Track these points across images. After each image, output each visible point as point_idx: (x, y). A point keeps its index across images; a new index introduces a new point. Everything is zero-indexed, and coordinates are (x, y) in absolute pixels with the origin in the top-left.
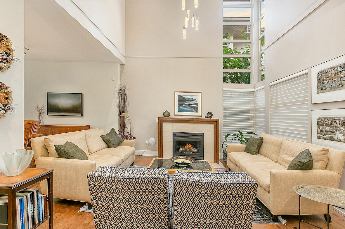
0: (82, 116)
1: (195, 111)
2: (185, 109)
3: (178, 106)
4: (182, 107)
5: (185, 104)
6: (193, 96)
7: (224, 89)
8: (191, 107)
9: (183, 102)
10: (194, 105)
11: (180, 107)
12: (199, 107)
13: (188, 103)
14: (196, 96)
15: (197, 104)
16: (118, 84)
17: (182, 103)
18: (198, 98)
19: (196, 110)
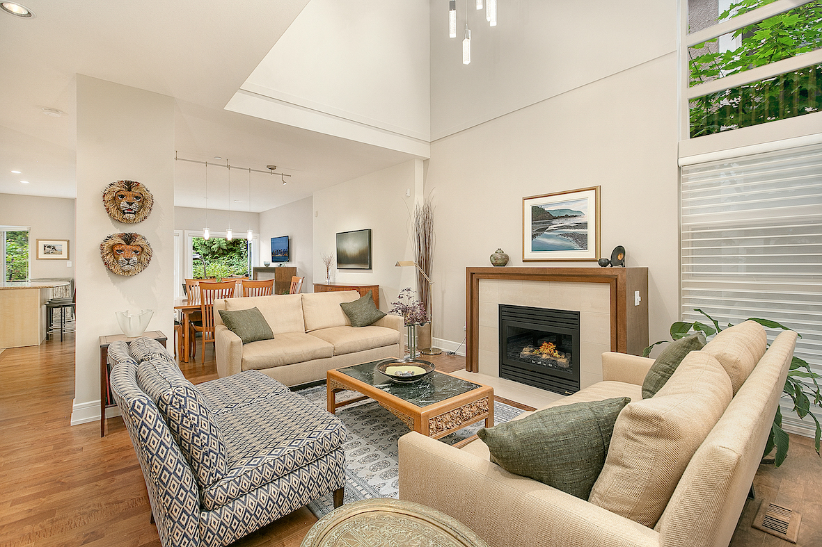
0: (370, 268)
1: (576, 246)
2: (551, 241)
3: (533, 236)
4: (543, 237)
5: (551, 227)
6: (573, 204)
7: (682, 162)
8: (567, 235)
9: (546, 223)
10: (575, 228)
11: (539, 239)
12: (591, 232)
13: (558, 223)
14: (582, 202)
15: (585, 226)
16: (419, 201)
17: (542, 226)
18: (585, 206)
19: (582, 241)
